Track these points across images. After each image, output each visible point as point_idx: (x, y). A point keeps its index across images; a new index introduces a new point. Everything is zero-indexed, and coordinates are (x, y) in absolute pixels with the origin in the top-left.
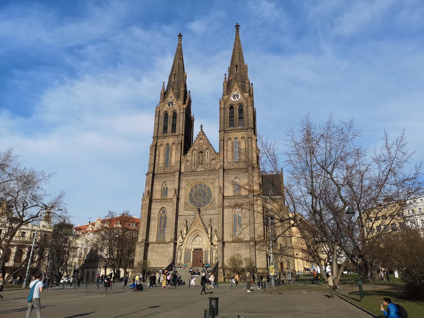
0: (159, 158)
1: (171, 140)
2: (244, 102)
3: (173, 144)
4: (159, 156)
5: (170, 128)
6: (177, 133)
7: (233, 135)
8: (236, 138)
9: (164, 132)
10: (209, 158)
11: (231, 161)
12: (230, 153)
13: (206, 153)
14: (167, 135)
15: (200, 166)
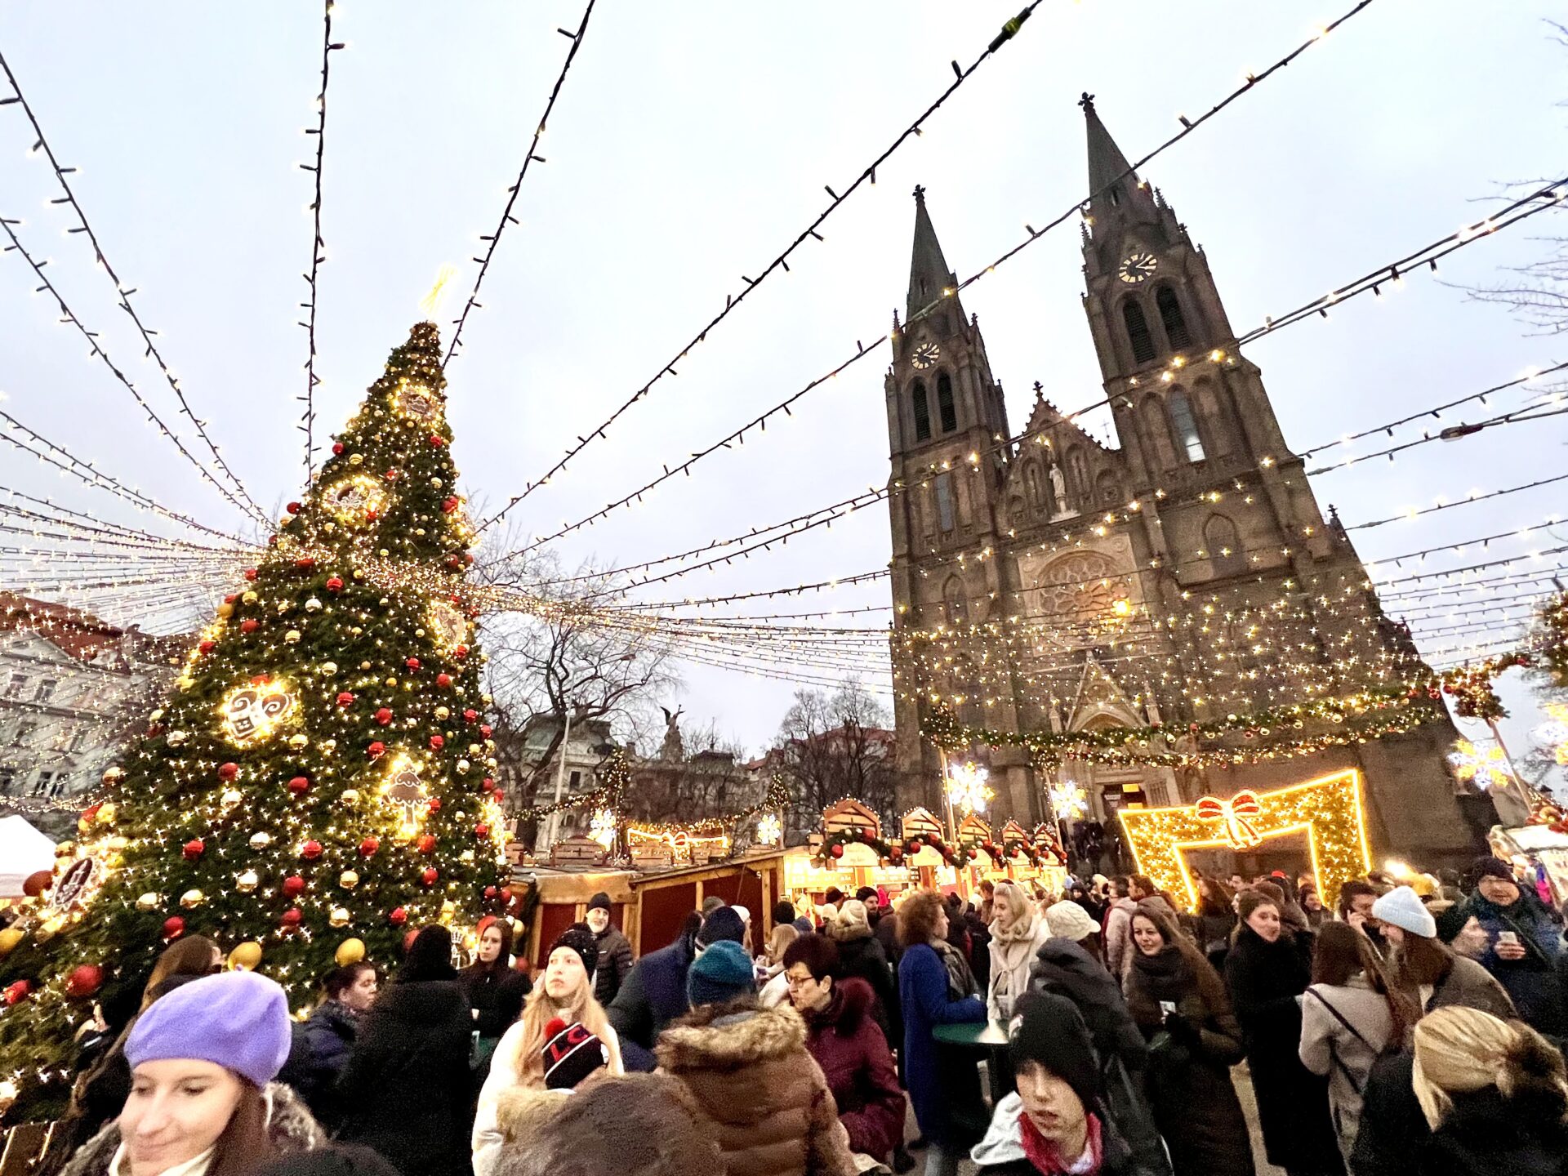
0: (919, 512)
1: (946, 453)
4: (919, 506)
5: (935, 421)
6: (960, 429)
7: (1160, 381)
8: (1175, 387)
9: (919, 439)
10: (1089, 472)
11: (1175, 465)
12: (1162, 442)
13: (1074, 462)
14: (932, 441)
15: (1062, 505)
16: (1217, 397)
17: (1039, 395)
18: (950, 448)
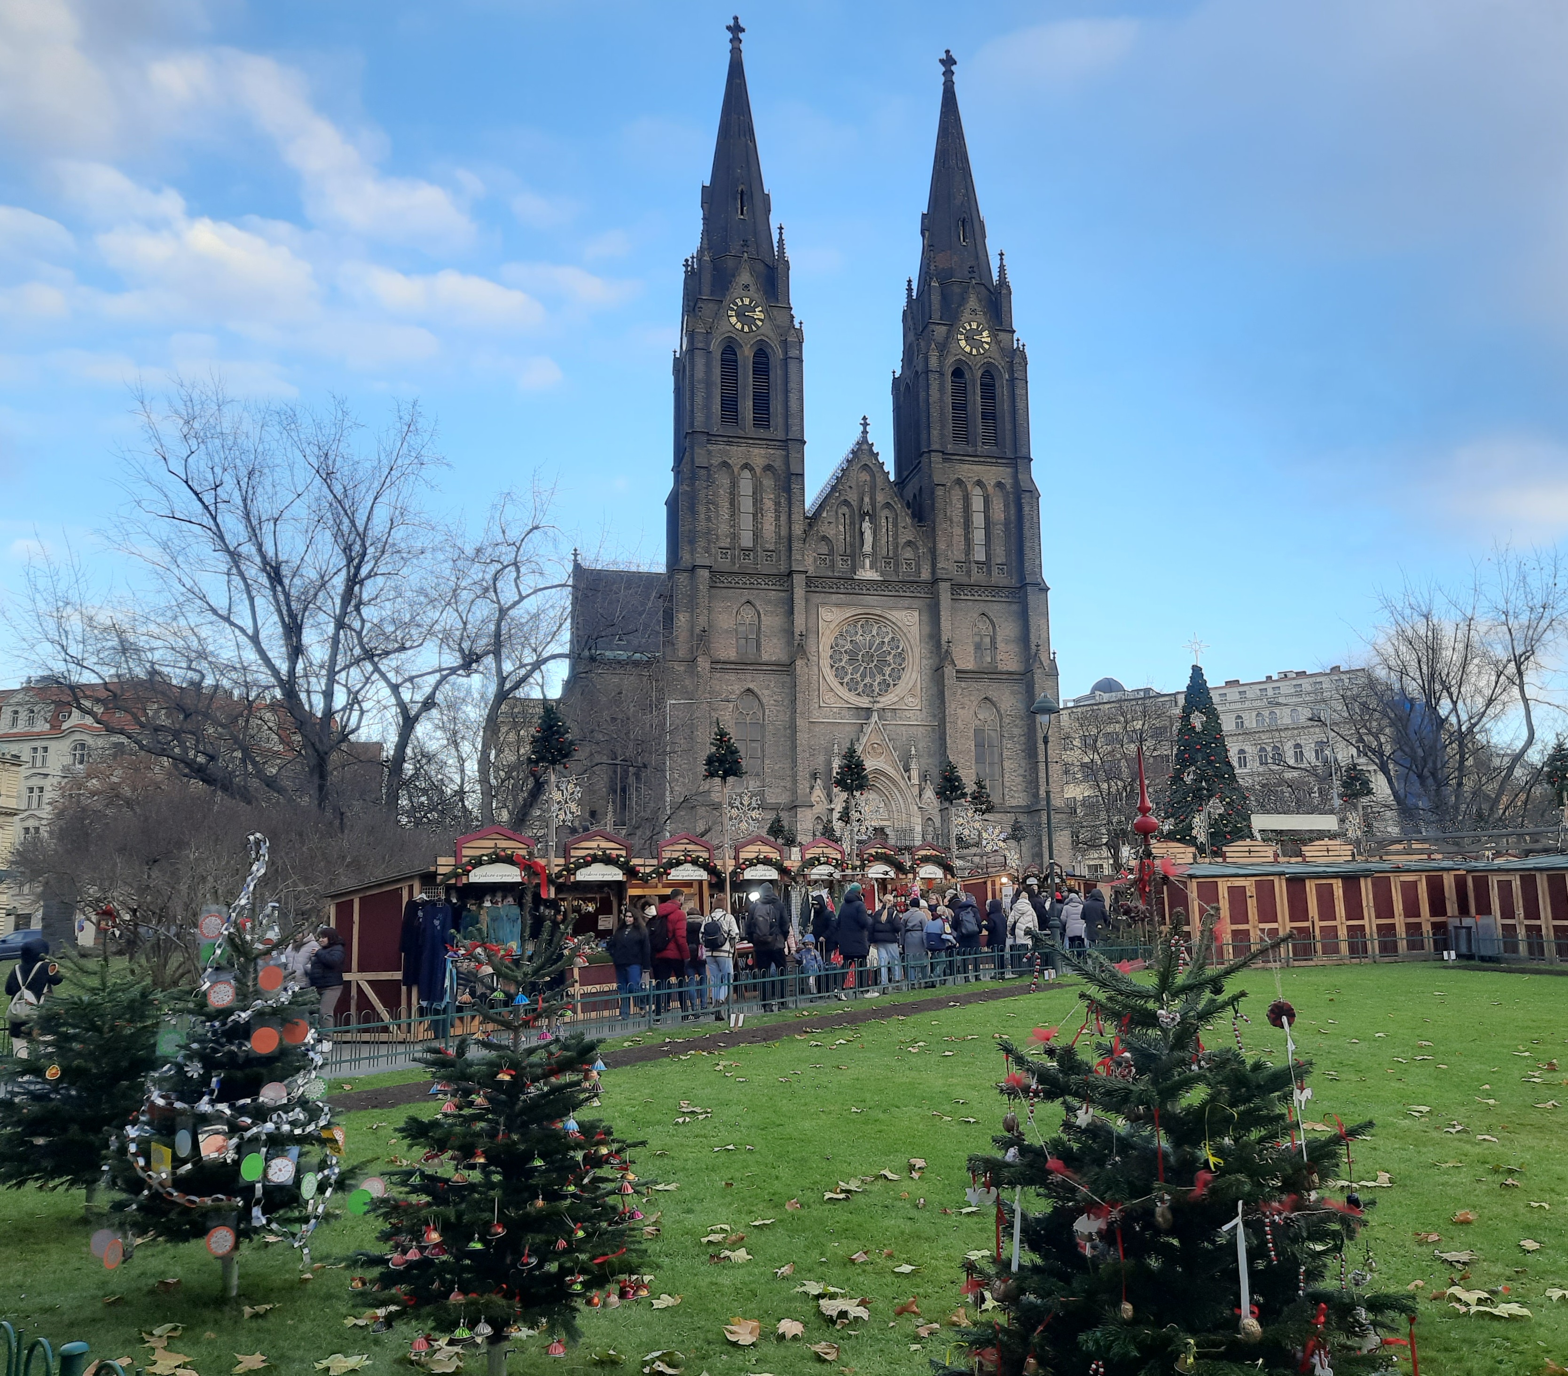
1: (757, 455)
2: (1000, 363)
3: (768, 468)
5: (747, 407)
7: (969, 471)
8: (979, 483)
10: (896, 536)
11: (962, 558)
12: (958, 531)
13: (884, 520)
14: (741, 433)
15: (867, 561)
16: (1006, 506)
17: (865, 432)
18: (763, 451)
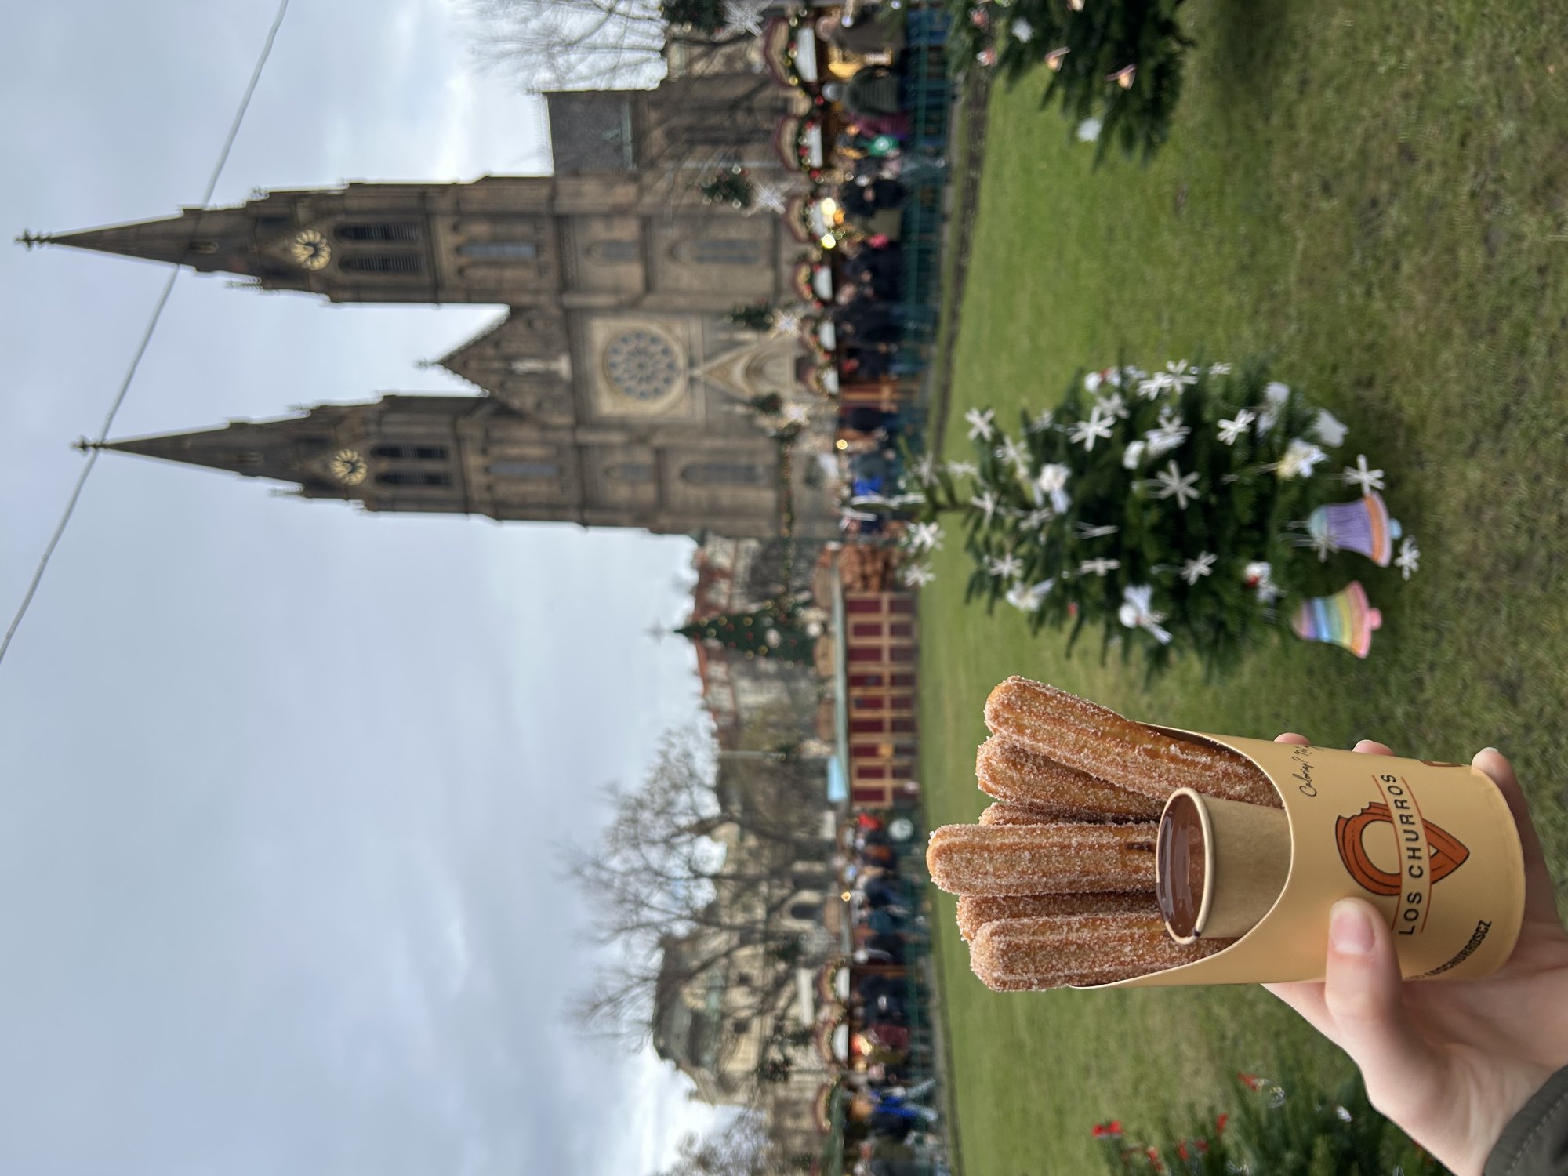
0: (533, 495)
1: (474, 461)
2: (331, 222)
3: (484, 451)
4: (527, 495)
5: (431, 466)
6: (450, 444)
7: (448, 261)
8: (458, 250)
9: (450, 485)
14: (456, 473)
15: (553, 366)
17: (434, 363)
